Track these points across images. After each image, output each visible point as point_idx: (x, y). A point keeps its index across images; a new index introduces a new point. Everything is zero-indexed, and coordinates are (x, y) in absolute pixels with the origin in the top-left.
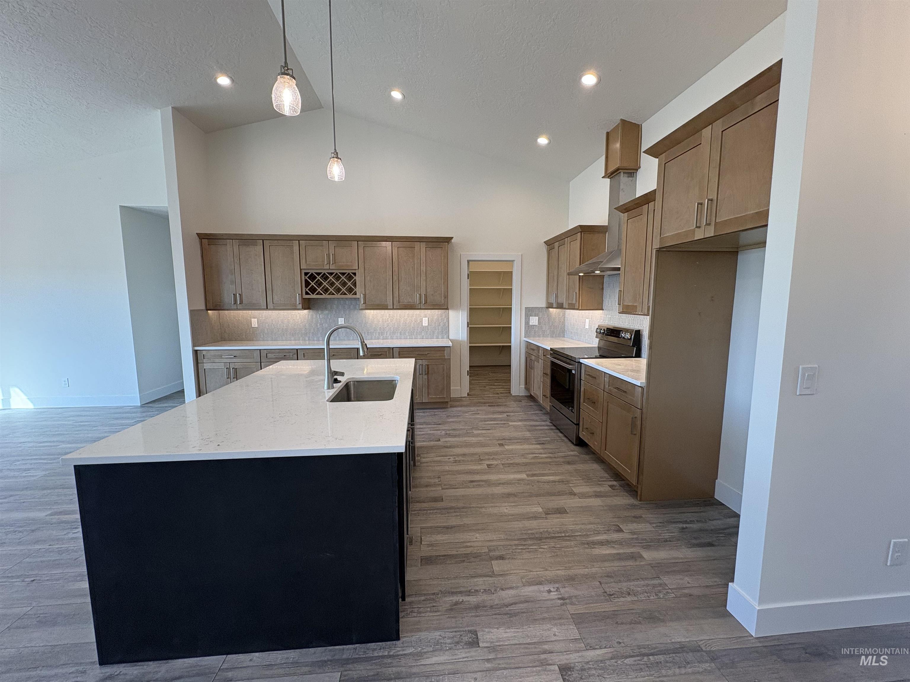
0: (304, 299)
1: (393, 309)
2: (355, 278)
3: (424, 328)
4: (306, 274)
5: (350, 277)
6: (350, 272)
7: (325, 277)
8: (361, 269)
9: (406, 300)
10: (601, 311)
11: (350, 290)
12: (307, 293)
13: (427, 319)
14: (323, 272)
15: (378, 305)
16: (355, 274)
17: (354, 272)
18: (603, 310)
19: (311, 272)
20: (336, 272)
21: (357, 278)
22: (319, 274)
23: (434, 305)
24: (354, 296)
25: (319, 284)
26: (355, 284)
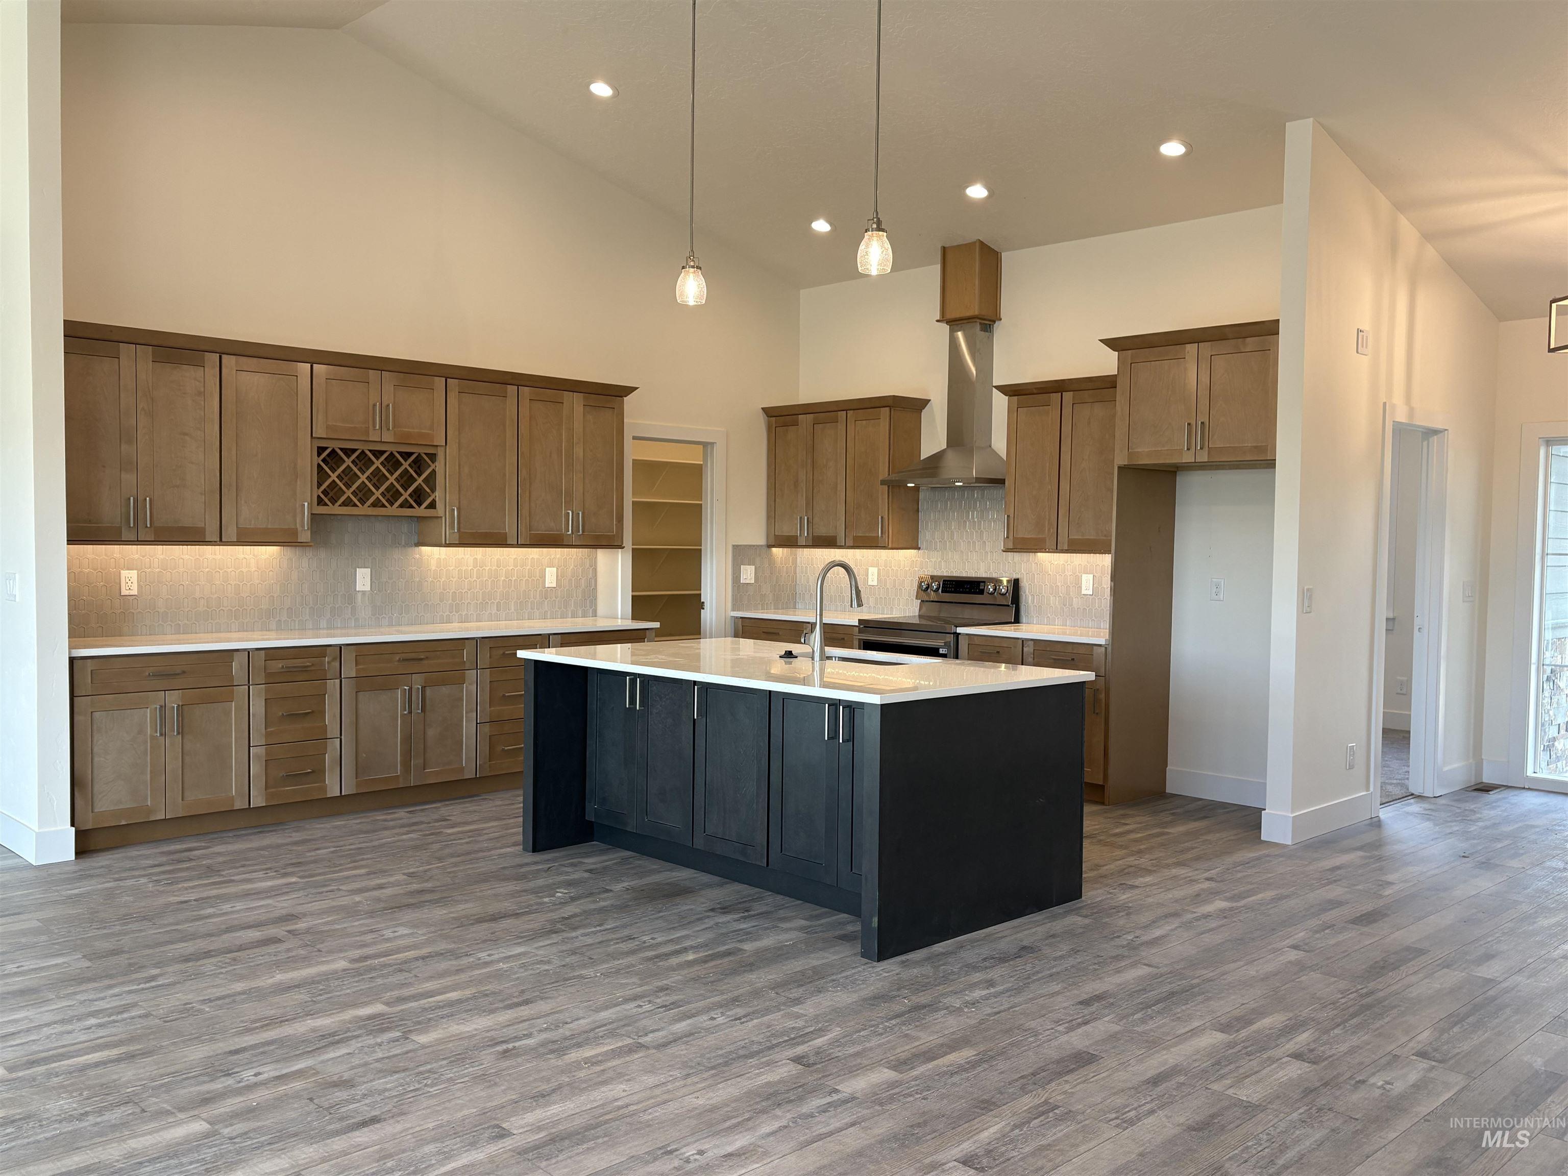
0: (313, 516)
1: (518, 545)
2: (433, 467)
3: (547, 593)
4: (321, 450)
5: (419, 464)
6: (422, 450)
7: (363, 460)
8: (452, 449)
9: (544, 527)
10: (912, 552)
11: (419, 497)
12: (320, 502)
13: (555, 569)
14: (360, 446)
15: (486, 535)
16: (433, 457)
17: (431, 451)
18: (919, 549)
19: (331, 445)
20: (389, 448)
21: (439, 466)
22: (348, 452)
23: (597, 537)
24: (430, 513)
25: (349, 477)
26: (431, 480)
